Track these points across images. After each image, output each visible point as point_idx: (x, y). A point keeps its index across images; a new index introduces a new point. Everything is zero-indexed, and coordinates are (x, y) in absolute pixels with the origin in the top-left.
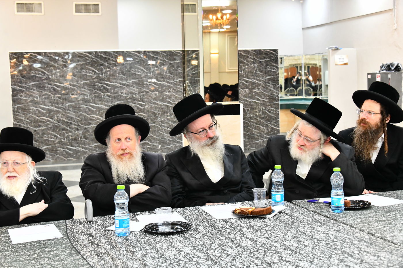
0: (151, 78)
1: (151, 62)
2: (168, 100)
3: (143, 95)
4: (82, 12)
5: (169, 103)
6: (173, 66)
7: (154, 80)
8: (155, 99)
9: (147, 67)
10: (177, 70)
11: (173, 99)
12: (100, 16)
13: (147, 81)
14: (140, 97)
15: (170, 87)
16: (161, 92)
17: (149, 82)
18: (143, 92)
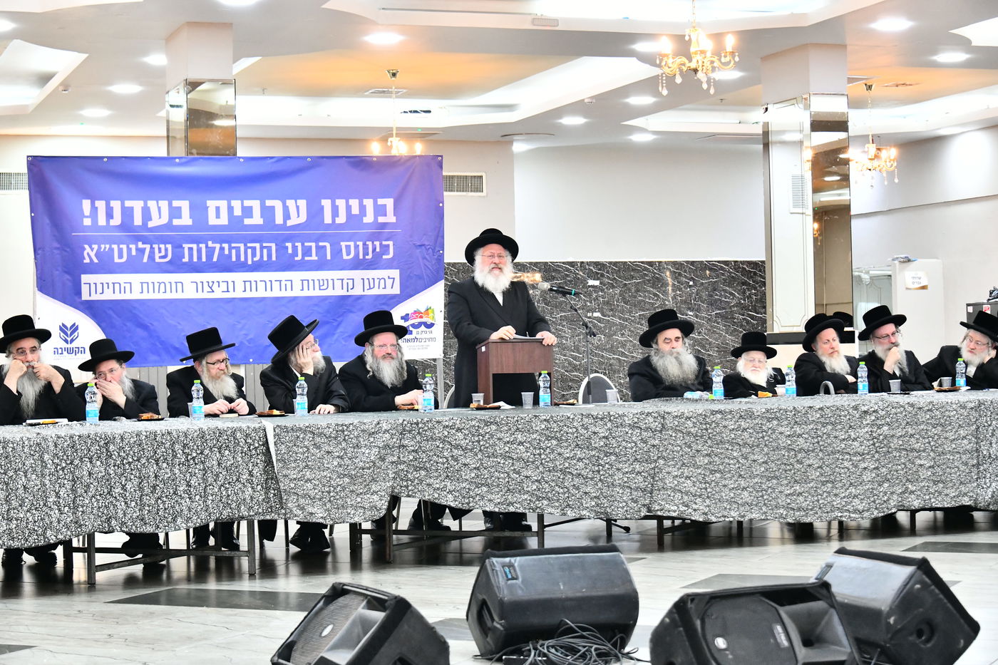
0: (593, 311)
1: (591, 282)
2: (620, 349)
3: (579, 341)
4: (453, 191)
5: (623, 354)
6: (629, 290)
7: (597, 314)
8: (597, 348)
9: (585, 290)
10: (635, 297)
11: (629, 349)
12: (484, 197)
13: (586, 317)
14: (574, 343)
15: (623, 327)
16: (609, 336)
17: (589, 318)
18: (578, 335)
